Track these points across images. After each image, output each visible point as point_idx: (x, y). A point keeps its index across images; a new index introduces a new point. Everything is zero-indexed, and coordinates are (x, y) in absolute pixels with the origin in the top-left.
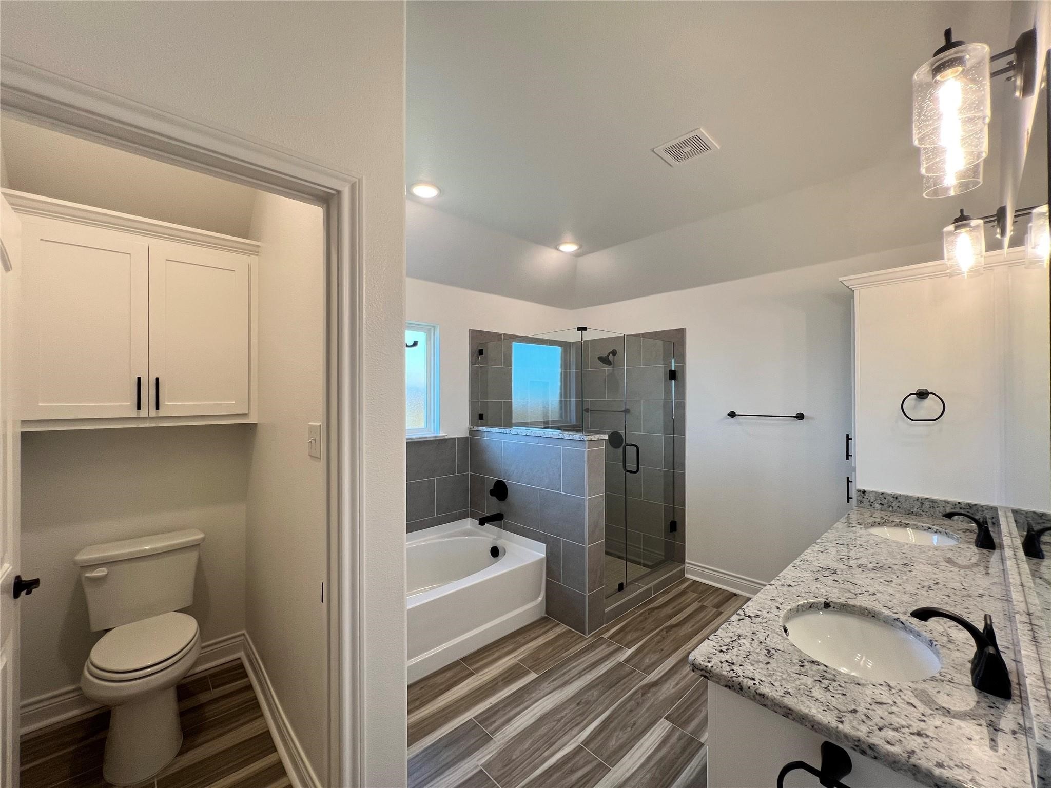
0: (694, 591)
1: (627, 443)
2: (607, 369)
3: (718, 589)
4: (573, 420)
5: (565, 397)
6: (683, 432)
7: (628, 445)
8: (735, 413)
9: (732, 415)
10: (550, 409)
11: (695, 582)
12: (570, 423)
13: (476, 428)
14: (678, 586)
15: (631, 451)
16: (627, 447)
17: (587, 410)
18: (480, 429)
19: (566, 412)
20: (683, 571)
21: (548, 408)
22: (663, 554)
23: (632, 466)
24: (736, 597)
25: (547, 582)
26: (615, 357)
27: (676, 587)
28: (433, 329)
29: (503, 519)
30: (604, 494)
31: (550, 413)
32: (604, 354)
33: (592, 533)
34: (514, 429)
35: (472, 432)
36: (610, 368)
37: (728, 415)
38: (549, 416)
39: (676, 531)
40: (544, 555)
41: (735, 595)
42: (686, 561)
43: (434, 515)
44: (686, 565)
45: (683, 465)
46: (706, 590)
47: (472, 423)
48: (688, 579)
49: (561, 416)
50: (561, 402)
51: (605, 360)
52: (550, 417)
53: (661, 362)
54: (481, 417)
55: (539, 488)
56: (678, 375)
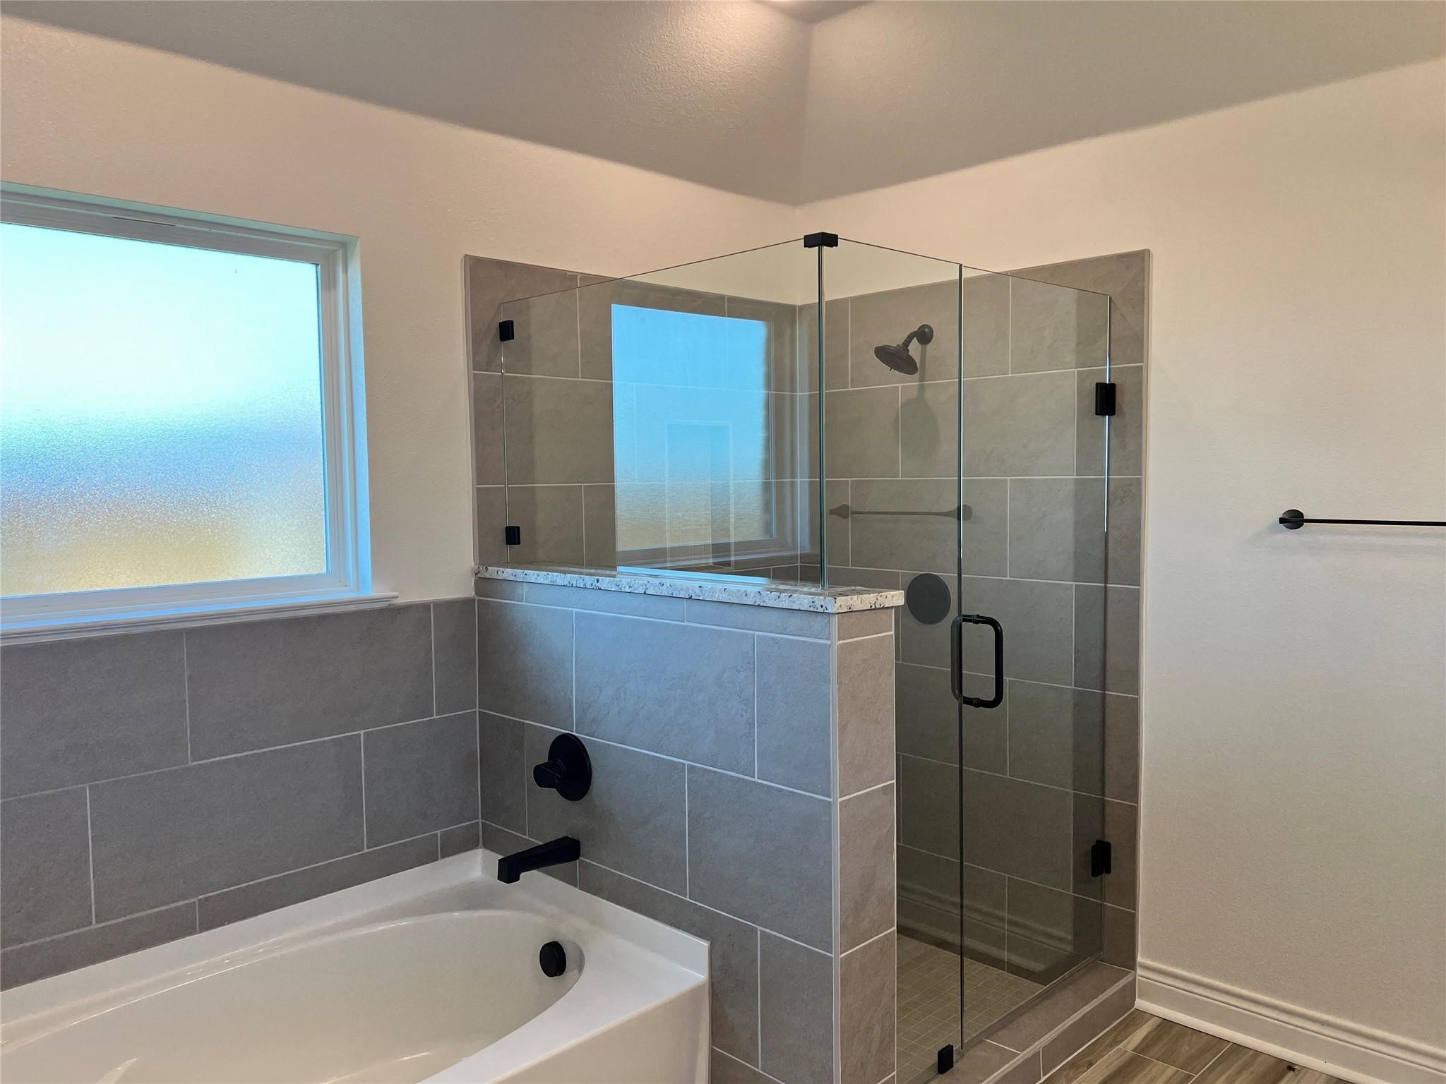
0: (1166, 1058)
1: (963, 613)
2: (901, 385)
3: (1238, 1048)
4: (802, 541)
5: (780, 473)
6: (1135, 576)
7: (968, 619)
8: (1302, 514)
9: (1294, 520)
10: (732, 509)
11: (1166, 1024)
12: (795, 549)
13: (493, 572)
14: (1116, 1042)
15: (978, 639)
16: (963, 623)
17: (843, 512)
18: (508, 573)
19: (781, 517)
20: (1130, 992)
21: (728, 505)
22: (1070, 937)
23: (979, 680)
24: (1291, 1074)
25: (715, 1060)
26: (929, 346)
27: (1112, 1045)
28: (340, 252)
29: (578, 858)
30: (894, 781)
31: (732, 520)
32: (894, 339)
33: (855, 909)
34: (622, 573)
35: (484, 584)
36: (911, 382)
37: (1282, 521)
38: (728, 530)
39: (1109, 871)
40: (700, 976)
41: (1291, 1067)
42: (1140, 959)
43: (363, 849)
44: (1139, 971)
45: (1132, 675)
46: (1202, 1052)
47: (484, 556)
48: (1142, 1016)
49: (767, 529)
50: (766, 486)
51: (897, 359)
52: (732, 533)
53: (1070, 358)
54: (512, 535)
55: (687, 763)
56: (1122, 400)
